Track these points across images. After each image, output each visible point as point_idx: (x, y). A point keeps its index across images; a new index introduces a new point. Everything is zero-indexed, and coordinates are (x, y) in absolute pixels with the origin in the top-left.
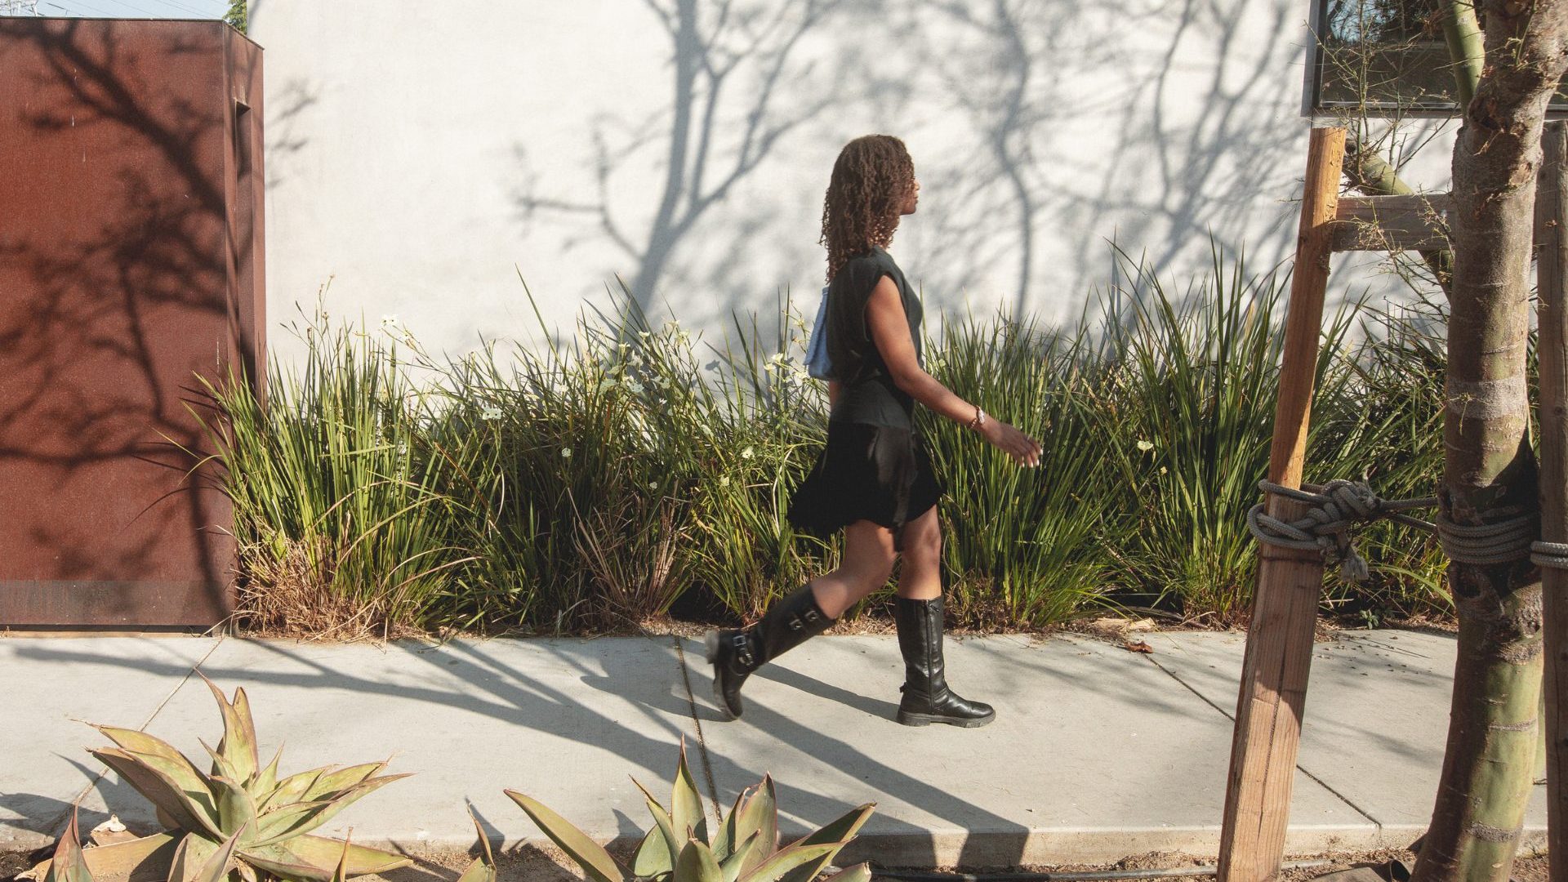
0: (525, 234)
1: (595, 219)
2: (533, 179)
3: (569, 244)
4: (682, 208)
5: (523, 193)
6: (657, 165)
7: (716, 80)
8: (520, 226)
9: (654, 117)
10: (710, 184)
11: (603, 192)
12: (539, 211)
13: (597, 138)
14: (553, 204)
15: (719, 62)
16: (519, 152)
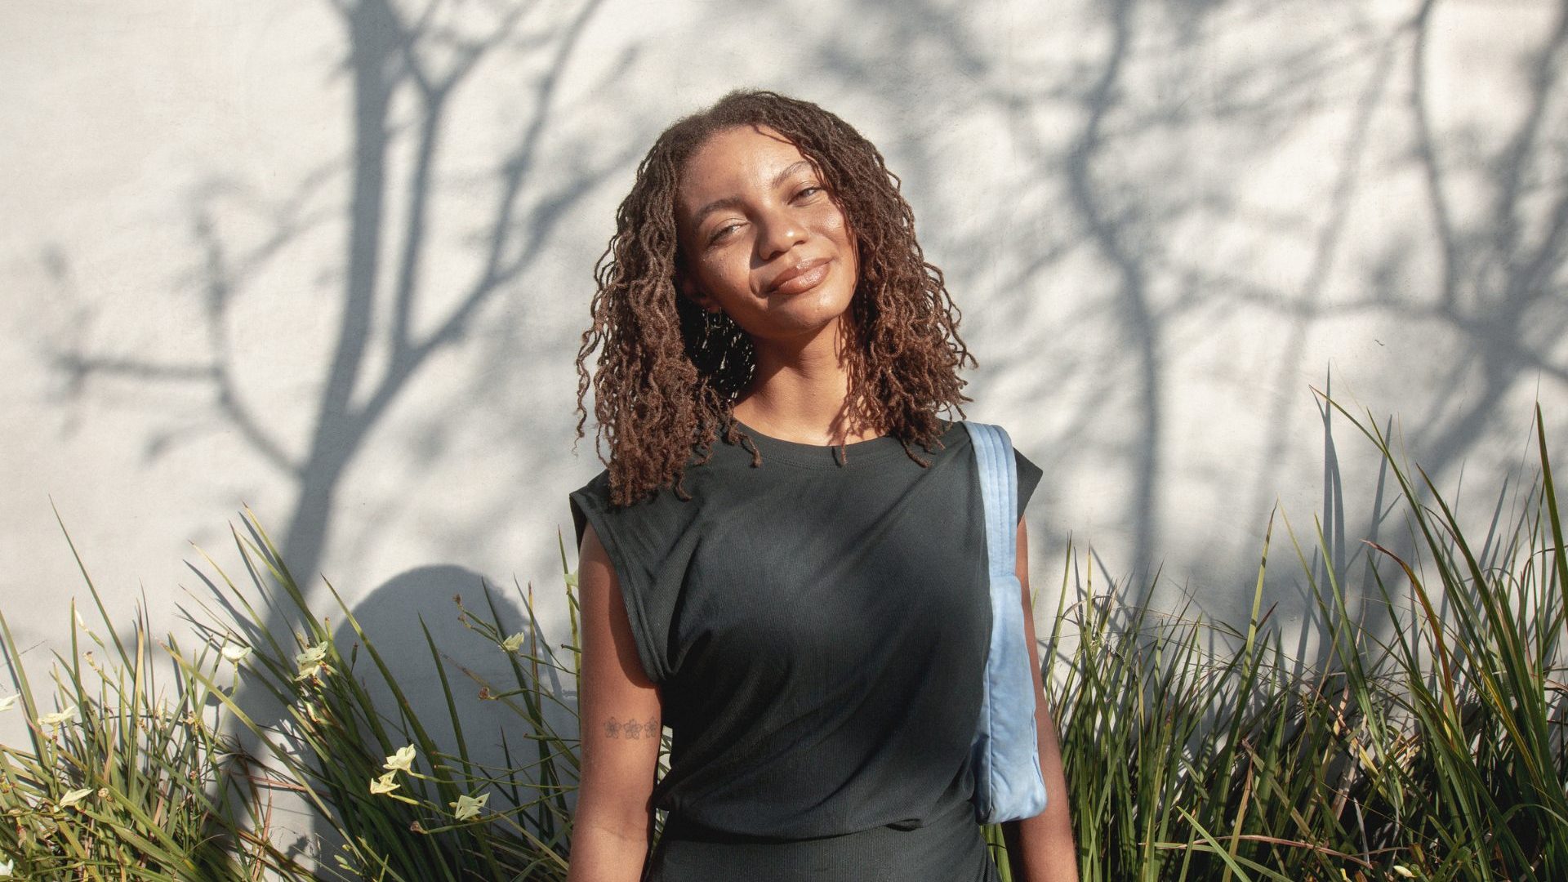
0: (71, 428)
1: (203, 392)
2: (83, 317)
3: (157, 446)
4: (374, 367)
5: (65, 346)
6: (322, 280)
7: (435, 99)
8: (57, 417)
9: (314, 180)
10: (431, 310)
11: (218, 336)
12: (97, 383)
13: (203, 228)
14: (124, 367)
15: (438, 60)
16: (56, 264)
